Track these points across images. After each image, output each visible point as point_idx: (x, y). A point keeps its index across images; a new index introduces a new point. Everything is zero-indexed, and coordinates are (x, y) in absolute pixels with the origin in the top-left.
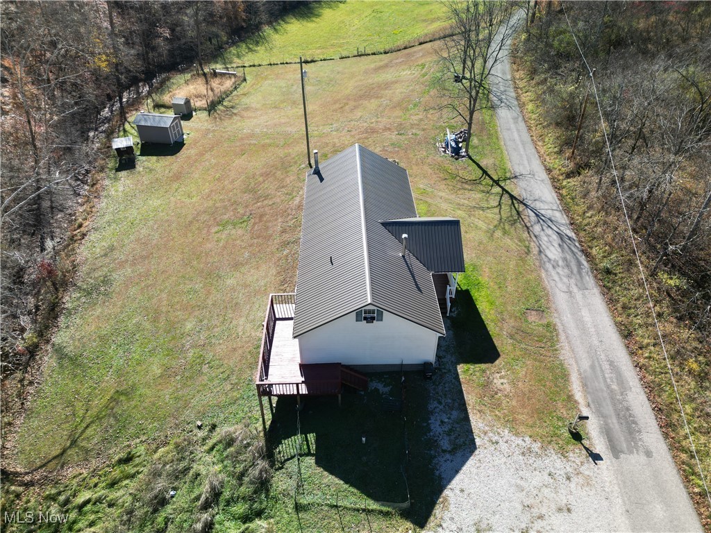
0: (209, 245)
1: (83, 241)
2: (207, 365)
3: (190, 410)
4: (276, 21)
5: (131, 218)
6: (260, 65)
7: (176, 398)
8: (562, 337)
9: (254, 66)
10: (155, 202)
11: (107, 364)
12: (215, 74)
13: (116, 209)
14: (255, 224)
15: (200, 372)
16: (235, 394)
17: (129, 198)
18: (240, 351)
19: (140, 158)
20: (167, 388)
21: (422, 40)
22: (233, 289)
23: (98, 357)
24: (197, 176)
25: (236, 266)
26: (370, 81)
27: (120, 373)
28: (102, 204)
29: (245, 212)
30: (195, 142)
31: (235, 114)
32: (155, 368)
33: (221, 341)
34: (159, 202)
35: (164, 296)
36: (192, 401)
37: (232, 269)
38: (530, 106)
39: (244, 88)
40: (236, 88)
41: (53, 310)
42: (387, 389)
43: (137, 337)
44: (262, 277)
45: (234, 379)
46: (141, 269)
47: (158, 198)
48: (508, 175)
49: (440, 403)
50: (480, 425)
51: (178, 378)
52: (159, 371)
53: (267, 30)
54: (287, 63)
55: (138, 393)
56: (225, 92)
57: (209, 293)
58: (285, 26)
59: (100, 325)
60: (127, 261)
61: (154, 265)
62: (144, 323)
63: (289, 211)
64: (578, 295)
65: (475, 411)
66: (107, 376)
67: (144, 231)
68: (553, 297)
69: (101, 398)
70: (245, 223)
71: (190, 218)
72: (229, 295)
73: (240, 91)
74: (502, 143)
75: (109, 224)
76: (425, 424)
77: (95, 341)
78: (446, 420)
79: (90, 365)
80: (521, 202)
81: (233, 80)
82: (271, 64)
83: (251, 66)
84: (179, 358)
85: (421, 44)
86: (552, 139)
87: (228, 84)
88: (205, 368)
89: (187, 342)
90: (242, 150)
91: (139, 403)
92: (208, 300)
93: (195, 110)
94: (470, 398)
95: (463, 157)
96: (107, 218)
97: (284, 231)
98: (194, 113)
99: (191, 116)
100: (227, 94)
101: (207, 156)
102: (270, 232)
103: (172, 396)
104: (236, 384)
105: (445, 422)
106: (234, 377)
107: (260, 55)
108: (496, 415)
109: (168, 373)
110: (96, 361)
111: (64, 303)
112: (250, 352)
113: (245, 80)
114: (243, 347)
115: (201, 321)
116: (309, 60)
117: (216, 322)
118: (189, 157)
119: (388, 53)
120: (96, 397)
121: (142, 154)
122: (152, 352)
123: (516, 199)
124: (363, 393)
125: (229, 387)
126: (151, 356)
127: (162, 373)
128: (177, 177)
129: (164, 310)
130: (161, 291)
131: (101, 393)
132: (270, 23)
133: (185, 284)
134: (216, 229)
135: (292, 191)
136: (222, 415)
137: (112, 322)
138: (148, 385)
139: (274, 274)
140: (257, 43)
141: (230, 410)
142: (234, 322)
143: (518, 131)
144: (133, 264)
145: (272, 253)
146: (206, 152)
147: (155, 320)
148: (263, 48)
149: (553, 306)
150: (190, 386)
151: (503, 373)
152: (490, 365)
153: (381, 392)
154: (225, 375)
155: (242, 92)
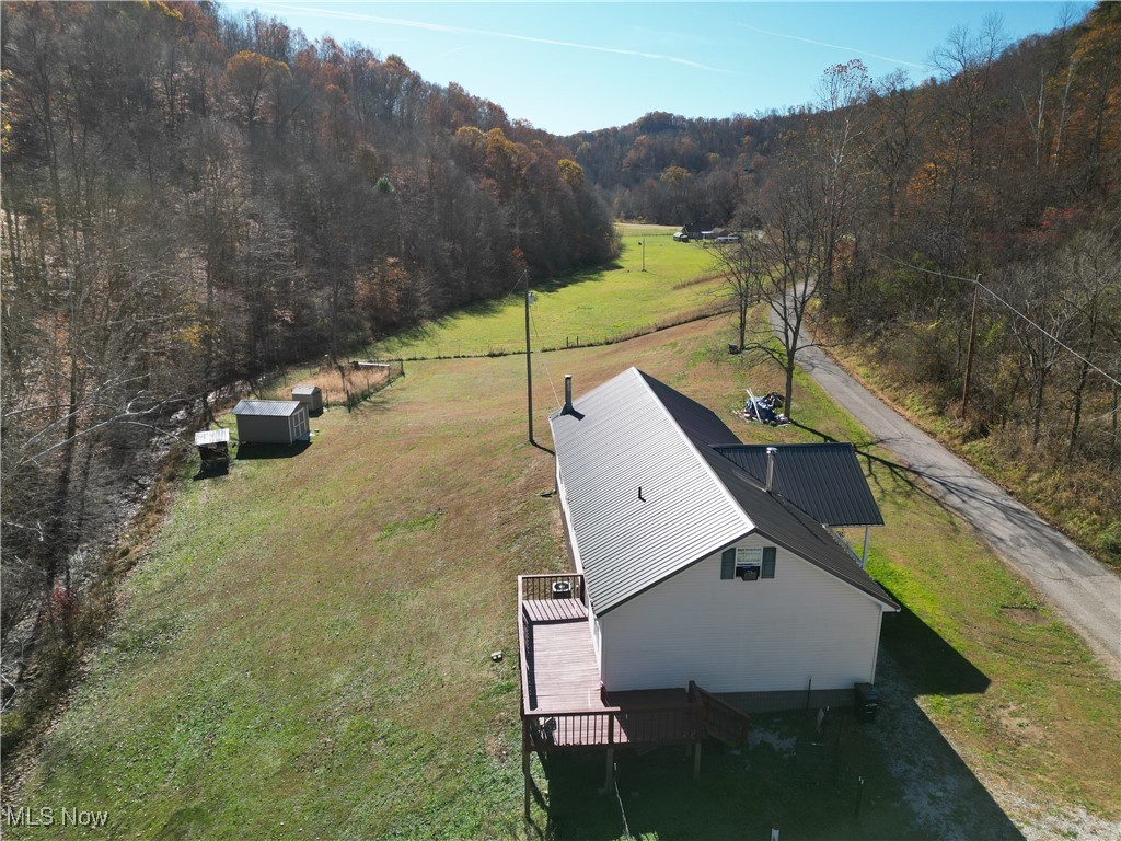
0: (365, 558)
1: (129, 574)
2: (382, 742)
3: (350, 828)
4: (441, 317)
5: (220, 536)
6: (423, 359)
7: (317, 809)
8: (1096, 647)
9: (415, 359)
10: (260, 514)
11: (165, 760)
12: (357, 367)
13: (193, 527)
14: (447, 521)
15: (368, 756)
16: (449, 785)
17: (215, 513)
18: (452, 708)
19: (237, 461)
20: (296, 792)
21: (661, 326)
22: (421, 613)
23: (147, 748)
24: (335, 477)
25: (423, 579)
26: (595, 366)
27: (191, 774)
28: (168, 522)
29: (429, 508)
30: (329, 441)
31: (388, 410)
32: (268, 758)
33: (407, 697)
34: (270, 513)
35: (285, 636)
36: (355, 809)
37: (415, 586)
38: (862, 371)
39: (399, 382)
40: (389, 382)
41: (61, 674)
42: (789, 743)
43: (230, 705)
44: (475, 589)
45: (445, 757)
46: (239, 601)
47: (267, 509)
48: (868, 439)
49: (911, 762)
50: (1018, 801)
51: (320, 771)
52: (279, 762)
53: (429, 326)
54: (464, 357)
55: (231, 807)
56: (373, 386)
57: (373, 624)
58: (454, 321)
59: (155, 694)
60: (211, 593)
61: (264, 593)
62: (244, 682)
63: (511, 496)
64: (1085, 583)
65: (992, 776)
66: (164, 782)
67: (243, 551)
68: (1041, 587)
69: (150, 825)
70: (431, 524)
71: (328, 526)
72: (413, 623)
73: (395, 385)
74: (840, 406)
75: (179, 547)
76: (897, 805)
77: (141, 721)
78: (940, 794)
79: (129, 765)
80: (907, 469)
81: (386, 372)
82: (440, 358)
83: (410, 360)
84: (319, 736)
85: (659, 329)
86: (916, 399)
87: (377, 377)
88: (378, 748)
89: (336, 707)
90: (409, 445)
91: (234, 827)
92: (372, 636)
93: (327, 406)
94: (972, 752)
95: (784, 422)
96: (175, 539)
97: (506, 522)
98: (325, 410)
99: (322, 413)
100: (377, 388)
101: (352, 454)
102: (478, 527)
103: (308, 807)
104: (451, 765)
105: (939, 798)
106: (446, 754)
107: (420, 348)
108: (1040, 781)
109: (296, 765)
110: (142, 756)
111: (84, 664)
112: (472, 706)
113: (403, 374)
114: (456, 699)
115: (361, 669)
116: (497, 353)
117: (394, 668)
118: (319, 458)
119: (611, 343)
120: (137, 824)
121: (240, 457)
122: (262, 730)
123: (897, 466)
124: (738, 753)
125: (436, 773)
126: (260, 737)
127: (283, 766)
128: (300, 482)
129: (285, 657)
130: (279, 629)
131: (150, 815)
132: (433, 318)
133: (324, 615)
134: (378, 535)
135: (510, 472)
136: (427, 829)
137: (178, 688)
138: (253, 790)
139: (499, 581)
140: (416, 337)
141: (444, 815)
142: (430, 664)
143: (858, 394)
144: (223, 596)
145: (488, 554)
146: (349, 450)
147: (269, 675)
148: (424, 342)
149: (1047, 600)
150: (347, 783)
151: (1013, 708)
152: (980, 695)
153: (777, 748)
154: (425, 752)
155: (399, 386)
